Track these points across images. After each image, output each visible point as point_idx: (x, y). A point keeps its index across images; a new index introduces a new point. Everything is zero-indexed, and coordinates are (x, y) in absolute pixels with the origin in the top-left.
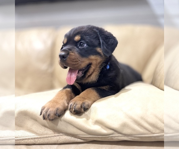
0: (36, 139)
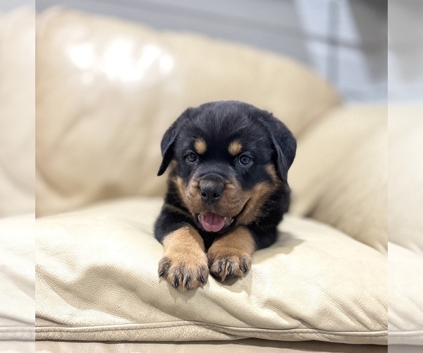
0: (133, 329)
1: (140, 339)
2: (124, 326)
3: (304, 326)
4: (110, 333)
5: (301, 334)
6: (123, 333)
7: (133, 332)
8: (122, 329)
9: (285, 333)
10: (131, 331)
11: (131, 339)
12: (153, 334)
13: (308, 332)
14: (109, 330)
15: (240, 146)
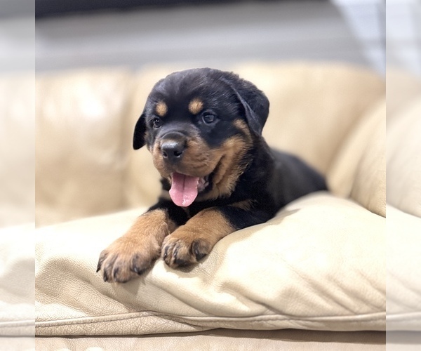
1: (97, 334)
2: (79, 319)
3: (271, 312)
4: (66, 328)
5: (270, 322)
6: (79, 327)
7: (88, 326)
8: (77, 323)
9: (251, 321)
10: (87, 325)
11: (88, 334)
12: (110, 328)
13: (276, 319)
14: (65, 324)
15: (200, 104)
